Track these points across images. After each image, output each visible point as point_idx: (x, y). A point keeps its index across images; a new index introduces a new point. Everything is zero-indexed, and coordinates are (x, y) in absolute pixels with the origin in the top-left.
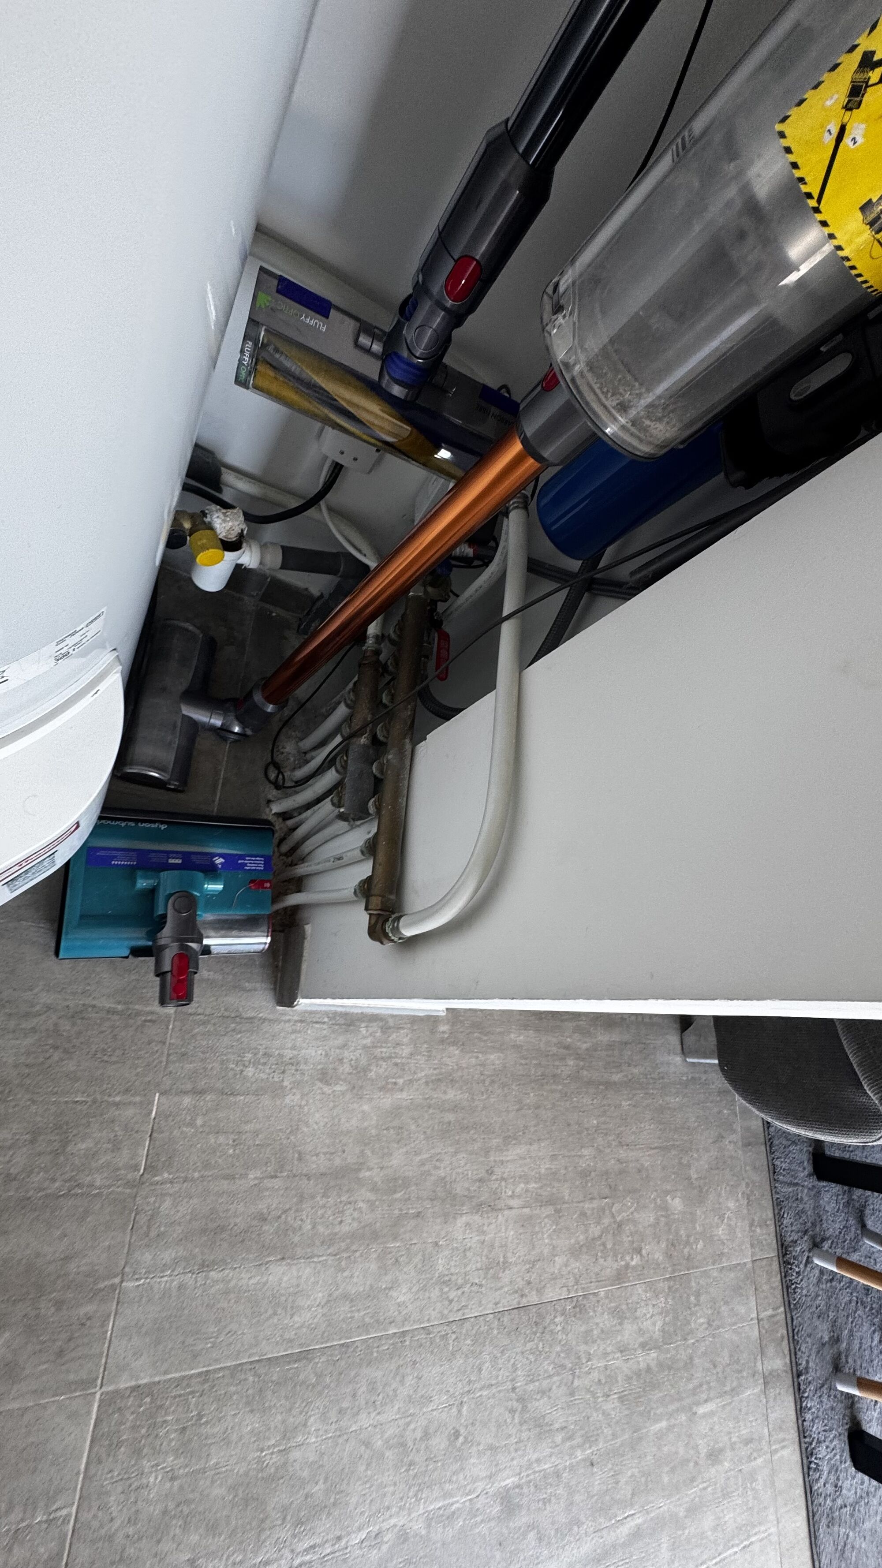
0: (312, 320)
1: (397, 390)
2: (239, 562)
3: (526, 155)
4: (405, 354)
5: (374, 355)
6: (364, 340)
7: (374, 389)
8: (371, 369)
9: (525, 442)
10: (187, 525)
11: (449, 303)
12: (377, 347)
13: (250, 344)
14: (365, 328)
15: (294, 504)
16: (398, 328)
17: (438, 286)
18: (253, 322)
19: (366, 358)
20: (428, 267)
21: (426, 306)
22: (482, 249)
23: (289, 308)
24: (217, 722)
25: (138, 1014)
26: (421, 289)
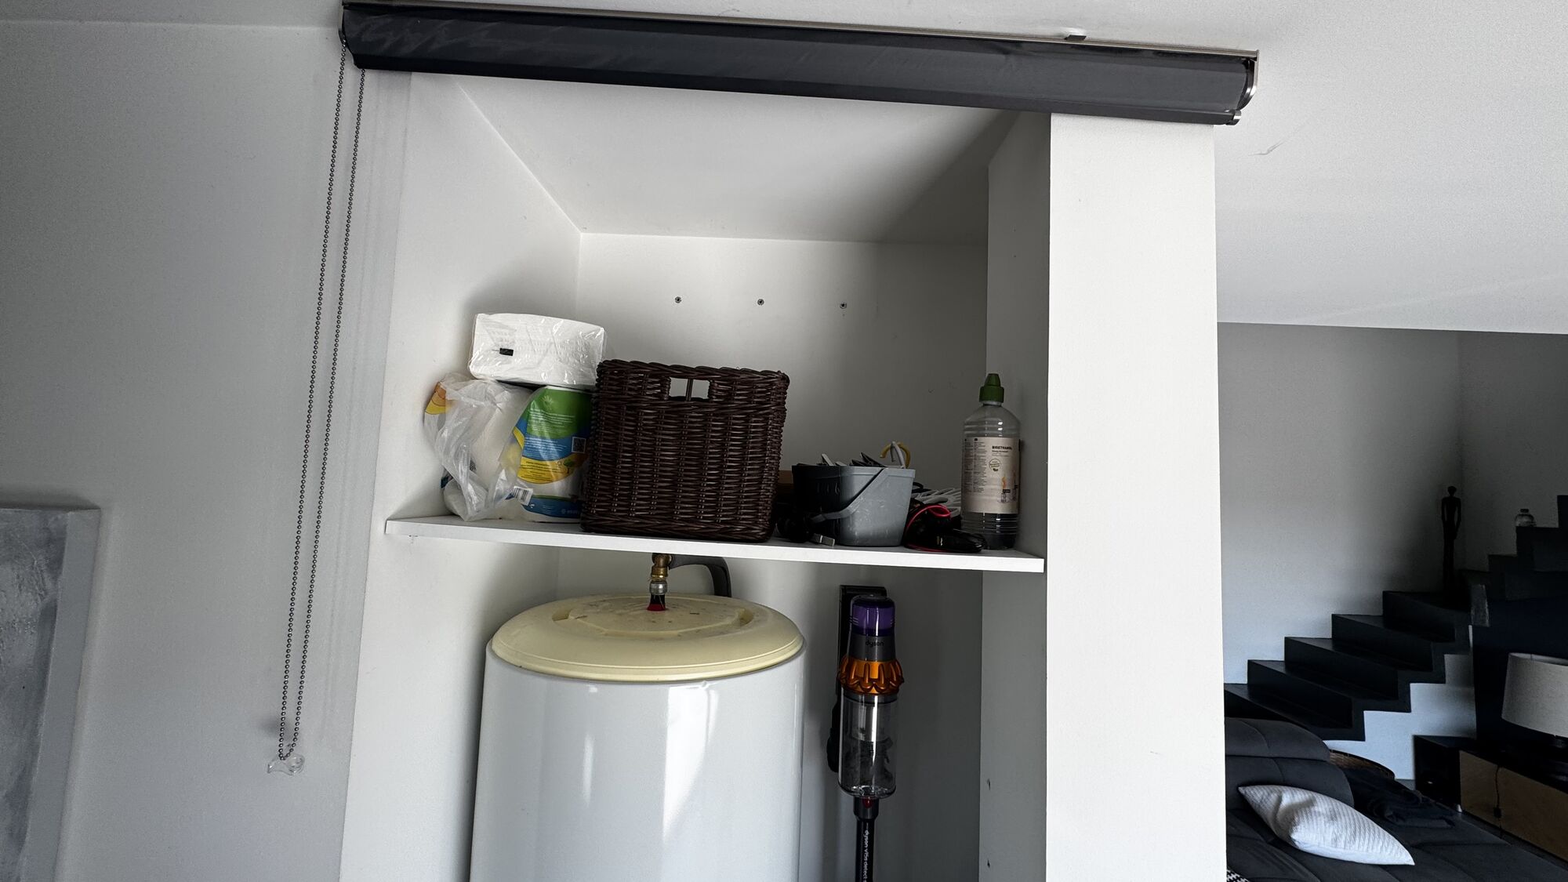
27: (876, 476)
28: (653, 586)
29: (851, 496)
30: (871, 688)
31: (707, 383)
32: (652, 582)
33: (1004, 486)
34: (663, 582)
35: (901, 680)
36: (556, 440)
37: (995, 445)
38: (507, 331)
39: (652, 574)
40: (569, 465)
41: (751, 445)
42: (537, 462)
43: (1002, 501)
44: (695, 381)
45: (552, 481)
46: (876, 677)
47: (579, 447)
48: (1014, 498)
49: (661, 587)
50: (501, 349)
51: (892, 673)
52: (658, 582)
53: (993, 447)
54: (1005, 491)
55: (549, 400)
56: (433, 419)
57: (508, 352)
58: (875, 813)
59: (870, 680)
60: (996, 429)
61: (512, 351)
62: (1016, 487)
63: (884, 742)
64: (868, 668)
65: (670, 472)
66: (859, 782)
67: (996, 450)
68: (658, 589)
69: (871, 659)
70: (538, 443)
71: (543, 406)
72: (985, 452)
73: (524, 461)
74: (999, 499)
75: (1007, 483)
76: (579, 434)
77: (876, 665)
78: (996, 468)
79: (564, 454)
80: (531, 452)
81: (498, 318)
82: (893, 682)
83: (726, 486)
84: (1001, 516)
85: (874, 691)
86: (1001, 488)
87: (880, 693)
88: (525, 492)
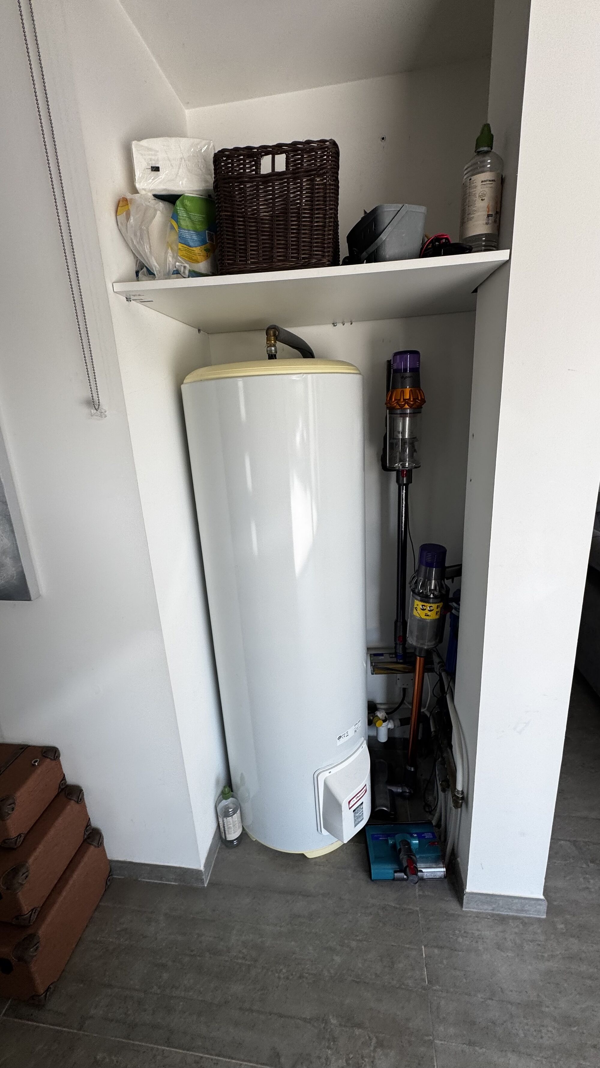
0: (381, 658)
1: (401, 661)
2: (388, 728)
3: (400, 621)
4: (399, 654)
5: (394, 657)
6: (391, 656)
7: (397, 663)
8: (395, 660)
9: (419, 656)
10: (372, 718)
11: (401, 643)
12: (394, 656)
13: (372, 667)
14: (390, 654)
15: (397, 706)
16: (395, 651)
17: (398, 642)
18: (371, 663)
19: (393, 659)
20: (395, 640)
21: (398, 646)
22: (401, 634)
23: (375, 657)
24: (400, 790)
25: (405, 909)
26: (396, 644)
27: (399, 211)
28: (269, 349)
29: (382, 228)
30: (404, 405)
31: (284, 156)
32: (268, 347)
33: (488, 212)
34: (274, 346)
35: (423, 401)
36: (195, 231)
37: (483, 180)
38: (153, 153)
39: (267, 341)
40: (207, 250)
41: (316, 199)
42: (188, 247)
43: (487, 224)
44: (276, 156)
45: (198, 262)
46: (408, 397)
47: (211, 239)
48: (495, 221)
49: (273, 348)
50: (152, 167)
51: (418, 395)
52: (271, 346)
53: (482, 182)
54: (489, 216)
55: (187, 203)
56: (122, 217)
57: (156, 169)
58: (410, 481)
59: (404, 400)
60: (484, 166)
61: (158, 168)
62: (497, 213)
63: (414, 438)
64: (403, 392)
65: (267, 228)
66: (398, 461)
67: (484, 183)
68: (271, 350)
69: (404, 387)
70: (187, 235)
71: (184, 206)
72: (476, 187)
73: (180, 246)
74: (485, 222)
75: (491, 208)
76: (209, 229)
77: (408, 390)
78: (483, 198)
79: (203, 242)
80: (182, 240)
81: (144, 143)
82: (419, 400)
83: (303, 232)
84: (486, 235)
85: (407, 406)
86: (486, 213)
87: (411, 407)
88: (185, 267)
